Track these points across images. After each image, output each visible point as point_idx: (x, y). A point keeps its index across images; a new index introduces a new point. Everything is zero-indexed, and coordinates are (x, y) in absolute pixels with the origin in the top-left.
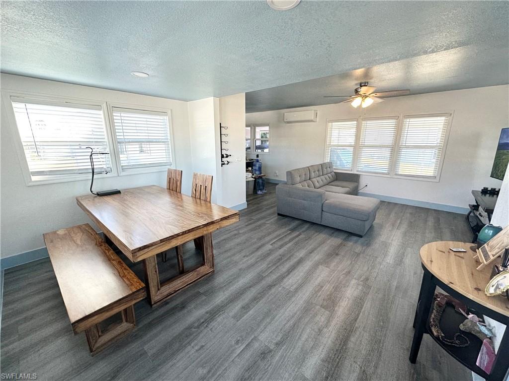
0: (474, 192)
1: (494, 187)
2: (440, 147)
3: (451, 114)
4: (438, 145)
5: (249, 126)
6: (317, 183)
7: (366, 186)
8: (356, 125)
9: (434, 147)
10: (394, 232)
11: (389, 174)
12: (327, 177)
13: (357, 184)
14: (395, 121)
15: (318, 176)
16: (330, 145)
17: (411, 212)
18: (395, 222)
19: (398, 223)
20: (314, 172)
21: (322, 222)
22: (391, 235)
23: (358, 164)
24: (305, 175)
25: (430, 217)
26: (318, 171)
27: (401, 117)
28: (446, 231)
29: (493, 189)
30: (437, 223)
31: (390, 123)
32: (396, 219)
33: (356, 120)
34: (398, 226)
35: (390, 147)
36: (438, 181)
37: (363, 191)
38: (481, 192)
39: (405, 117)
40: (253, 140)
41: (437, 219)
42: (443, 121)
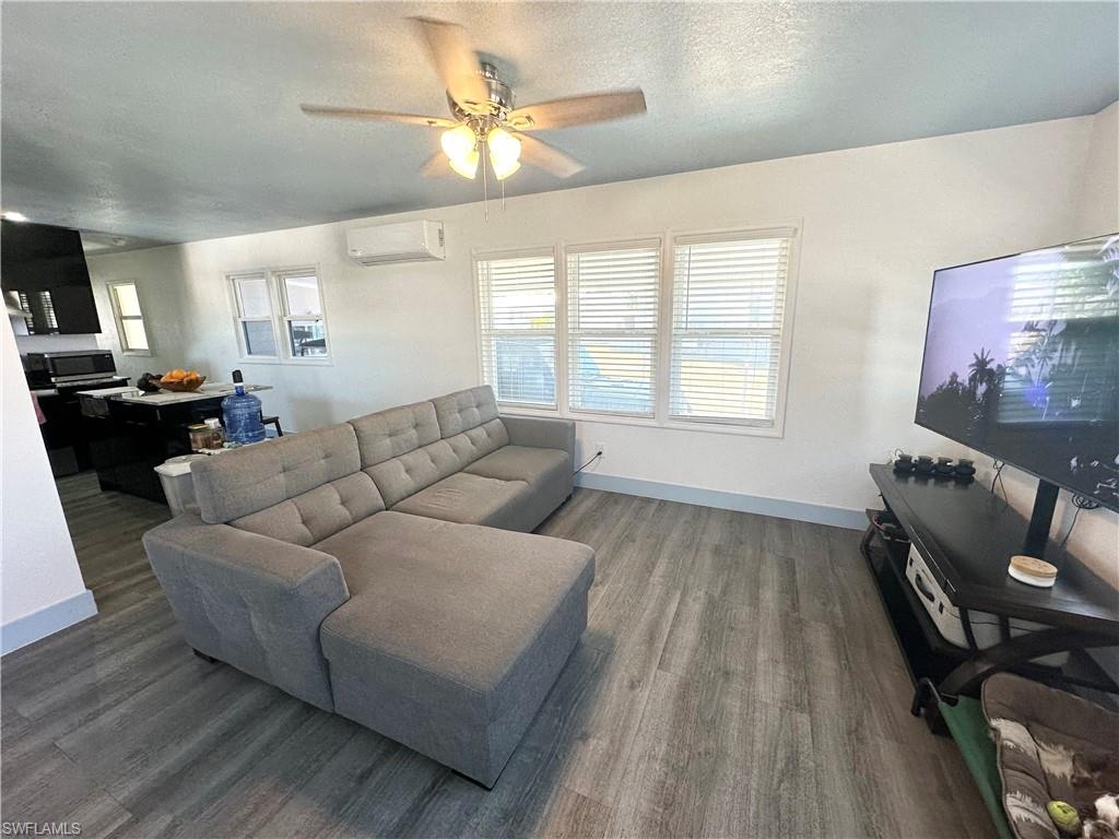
0: (874, 468)
1: (925, 454)
2: (776, 332)
3: (796, 230)
4: (770, 325)
5: (259, 274)
6: (404, 475)
7: (600, 453)
8: (552, 267)
9: (761, 333)
10: (644, 694)
11: (653, 416)
12: (463, 441)
13: (563, 455)
14: (653, 254)
15: (420, 447)
16: (492, 332)
17: (717, 543)
18: (662, 612)
19: (671, 619)
20: (390, 436)
21: (337, 706)
22: (626, 728)
23: (571, 388)
24: (326, 457)
25: (769, 557)
26: (416, 426)
27: (668, 242)
28: (819, 638)
29: (924, 461)
30: (790, 590)
31: (642, 260)
32: (668, 594)
33: (552, 252)
34: (667, 642)
35: (649, 335)
36: (779, 435)
37: (593, 470)
38: (895, 472)
39: (678, 241)
40: (281, 319)
41: (789, 567)
42: (776, 253)
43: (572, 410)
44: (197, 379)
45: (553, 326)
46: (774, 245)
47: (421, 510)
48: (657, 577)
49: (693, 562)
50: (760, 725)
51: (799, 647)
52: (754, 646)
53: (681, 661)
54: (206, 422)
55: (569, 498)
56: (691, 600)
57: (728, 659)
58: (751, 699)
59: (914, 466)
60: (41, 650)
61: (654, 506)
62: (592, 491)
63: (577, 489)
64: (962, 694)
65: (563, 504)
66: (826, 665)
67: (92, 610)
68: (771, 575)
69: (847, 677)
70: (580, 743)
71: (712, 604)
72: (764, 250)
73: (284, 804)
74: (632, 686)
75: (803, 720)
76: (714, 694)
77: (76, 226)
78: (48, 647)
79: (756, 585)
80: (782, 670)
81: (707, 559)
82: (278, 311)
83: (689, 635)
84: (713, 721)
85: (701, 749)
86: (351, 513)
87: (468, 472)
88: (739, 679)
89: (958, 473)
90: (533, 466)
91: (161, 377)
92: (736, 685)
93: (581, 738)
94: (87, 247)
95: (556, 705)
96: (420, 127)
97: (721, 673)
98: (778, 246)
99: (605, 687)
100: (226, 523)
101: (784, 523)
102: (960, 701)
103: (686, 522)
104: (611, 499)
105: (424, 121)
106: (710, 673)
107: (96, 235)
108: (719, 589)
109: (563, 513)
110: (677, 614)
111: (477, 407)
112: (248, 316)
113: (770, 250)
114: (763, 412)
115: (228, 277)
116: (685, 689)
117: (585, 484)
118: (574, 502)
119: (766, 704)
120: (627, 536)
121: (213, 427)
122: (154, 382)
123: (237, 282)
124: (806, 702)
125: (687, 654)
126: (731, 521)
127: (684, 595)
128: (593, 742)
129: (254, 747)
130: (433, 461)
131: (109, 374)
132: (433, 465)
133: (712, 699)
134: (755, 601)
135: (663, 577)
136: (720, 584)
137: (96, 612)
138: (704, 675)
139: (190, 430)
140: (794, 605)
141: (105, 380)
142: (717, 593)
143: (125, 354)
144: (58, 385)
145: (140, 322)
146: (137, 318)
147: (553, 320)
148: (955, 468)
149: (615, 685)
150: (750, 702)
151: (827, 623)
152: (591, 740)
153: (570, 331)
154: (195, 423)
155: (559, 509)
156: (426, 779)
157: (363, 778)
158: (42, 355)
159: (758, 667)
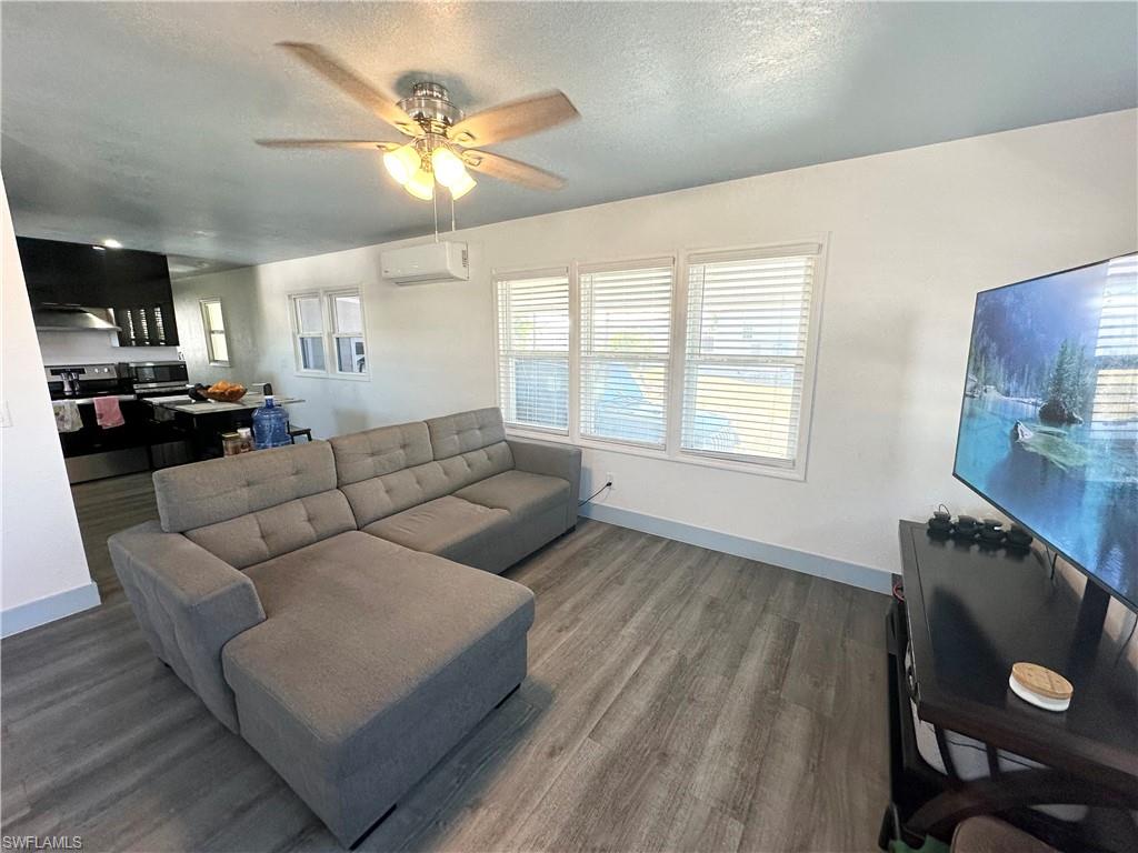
0: (906, 528)
1: (968, 514)
2: (799, 361)
3: (821, 246)
4: (794, 353)
5: (313, 294)
6: (383, 495)
7: (609, 484)
8: (567, 288)
9: (781, 362)
10: (562, 764)
11: (664, 448)
12: (459, 464)
13: (564, 483)
14: (668, 273)
15: (407, 468)
16: (510, 353)
17: (715, 596)
18: (619, 670)
19: (627, 679)
20: (373, 454)
21: (242, 729)
22: (525, 801)
23: (582, 413)
24: (297, 473)
25: (769, 618)
26: (404, 447)
27: (682, 260)
28: (794, 726)
29: (966, 523)
30: (779, 664)
31: (655, 280)
32: (635, 651)
33: (566, 271)
34: (610, 708)
35: (661, 360)
36: (802, 479)
37: (603, 501)
38: (930, 532)
39: (691, 260)
40: (330, 335)
41: (789, 632)
42: (802, 272)
43: (583, 436)
44: (238, 391)
45: (567, 349)
46: (799, 262)
47: (391, 534)
48: (630, 630)
49: (679, 616)
50: (679, 825)
51: (765, 734)
52: (708, 726)
53: (619, 729)
54: (239, 431)
55: (571, 530)
56: (658, 661)
57: (674, 736)
58: (682, 790)
59: (953, 526)
60: (41, 634)
61: (660, 546)
62: (601, 523)
63: (584, 520)
64: (931, 834)
65: (563, 535)
66: (790, 762)
67: (97, 601)
68: (764, 642)
69: (810, 781)
70: (469, 811)
71: (680, 667)
72: (786, 269)
73: (159, 825)
74: (552, 754)
75: (736, 827)
76: (638, 778)
77: (164, 252)
78: (44, 632)
79: (743, 650)
80: (732, 760)
81: (696, 614)
82: (327, 328)
83: (640, 702)
84: (626, 810)
85: (598, 845)
86: (316, 531)
87: (457, 496)
88: (677, 765)
89: (1009, 540)
90: (521, 494)
91: (209, 387)
92: (671, 773)
93: (471, 807)
94: (172, 269)
95: (461, 763)
96: (371, 151)
97: (656, 753)
98: (803, 264)
99: (521, 750)
100: (182, 533)
101: (803, 579)
102: (927, 843)
103: (689, 568)
104: (618, 533)
105: (373, 146)
106: (646, 750)
107: (183, 259)
108: (696, 650)
109: (558, 546)
110: (636, 674)
111: (480, 429)
112: (305, 334)
113: (796, 268)
114: (785, 451)
115: (289, 296)
116: (611, 764)
117: (595, 516)
118: (577, 534)
119: (697, 800)
120: (617, 578)
121: (244, 435)
122: (201, 393)
123: (298, 300)
124: (747, 804)
125: (628, 723)
126: (741, 571)
127: (652, 654)
128: (482, 812)
129: (162, 758)
130: (418, 482)
131: (182, 383)
132: (417, 486)
133: (635, 782)
134: (734, 667)
135: (637, 628)
136: (699, 644)
137: (100, 603)
138: (638, 753)
139: (224, 438)
140: (778, 680)
141: (177, 389)
142: (691, 654)
143: (212, 364)
144: (137, 391)
145: (223, 336)
146: (222, 332)
147: (567, 342)
148: (1005, 534)
149: (534, 749)
150: (679, 793)
151: (811, 710)
152: (481, 810)
153: (583, 354)
154: (227, 432)
155: (557, 540)
156: (296, 825)
157: (243, 810)
158: (128, 364)
159: (706, 753)
